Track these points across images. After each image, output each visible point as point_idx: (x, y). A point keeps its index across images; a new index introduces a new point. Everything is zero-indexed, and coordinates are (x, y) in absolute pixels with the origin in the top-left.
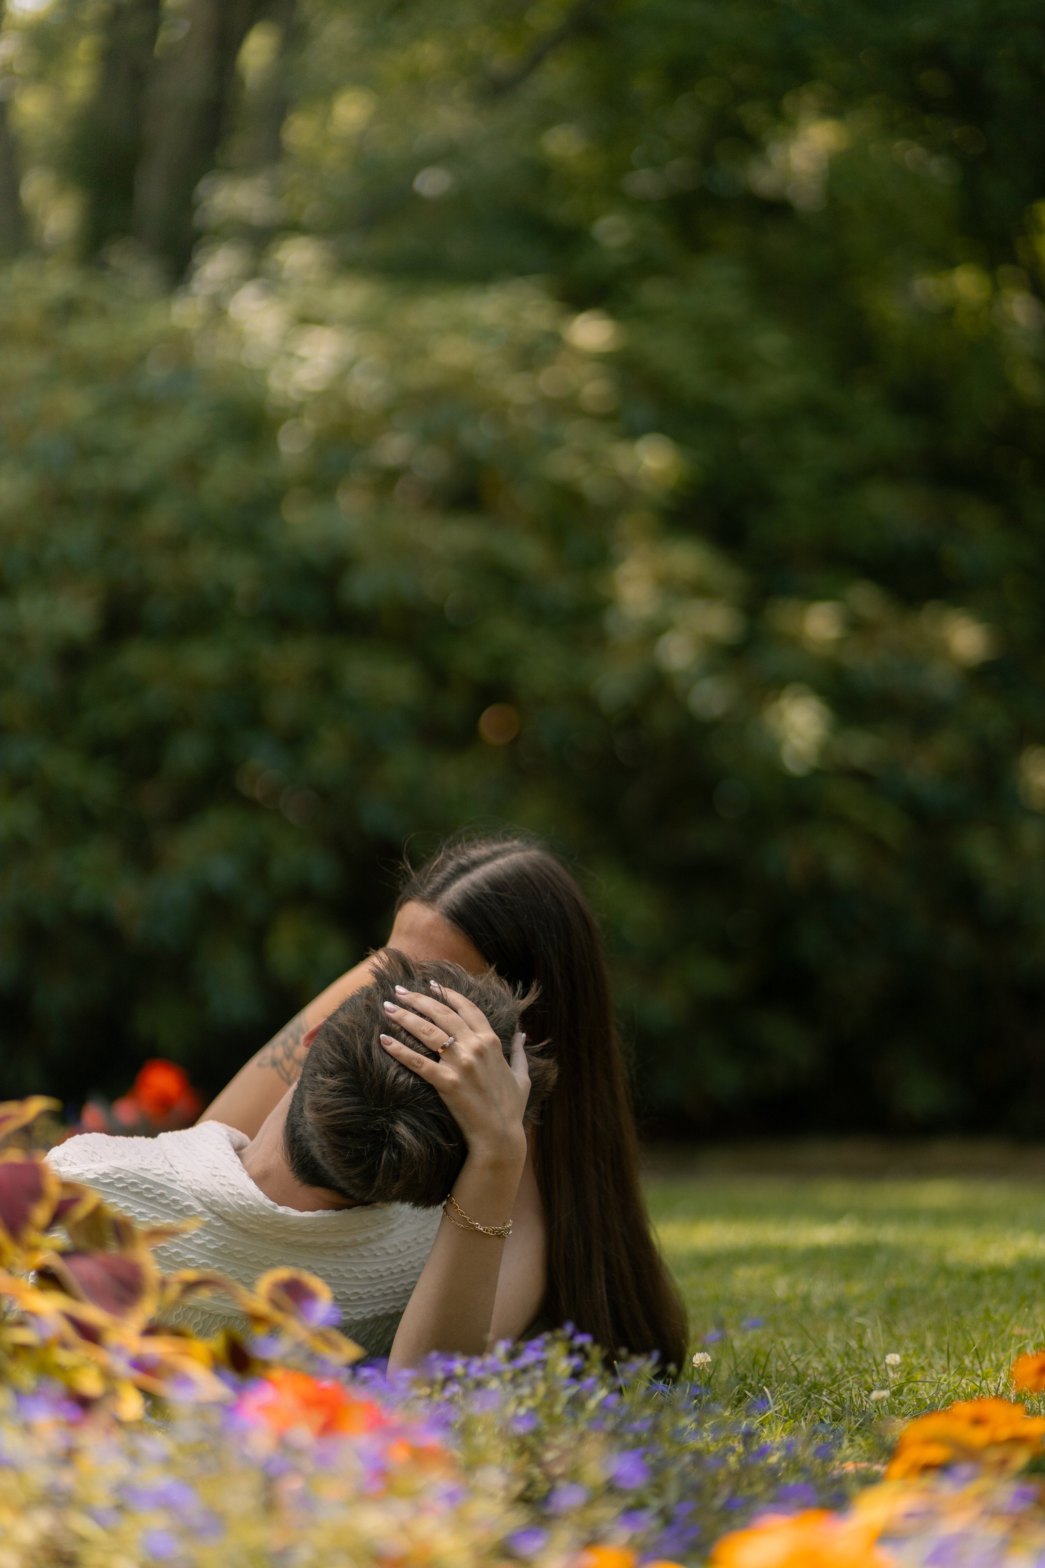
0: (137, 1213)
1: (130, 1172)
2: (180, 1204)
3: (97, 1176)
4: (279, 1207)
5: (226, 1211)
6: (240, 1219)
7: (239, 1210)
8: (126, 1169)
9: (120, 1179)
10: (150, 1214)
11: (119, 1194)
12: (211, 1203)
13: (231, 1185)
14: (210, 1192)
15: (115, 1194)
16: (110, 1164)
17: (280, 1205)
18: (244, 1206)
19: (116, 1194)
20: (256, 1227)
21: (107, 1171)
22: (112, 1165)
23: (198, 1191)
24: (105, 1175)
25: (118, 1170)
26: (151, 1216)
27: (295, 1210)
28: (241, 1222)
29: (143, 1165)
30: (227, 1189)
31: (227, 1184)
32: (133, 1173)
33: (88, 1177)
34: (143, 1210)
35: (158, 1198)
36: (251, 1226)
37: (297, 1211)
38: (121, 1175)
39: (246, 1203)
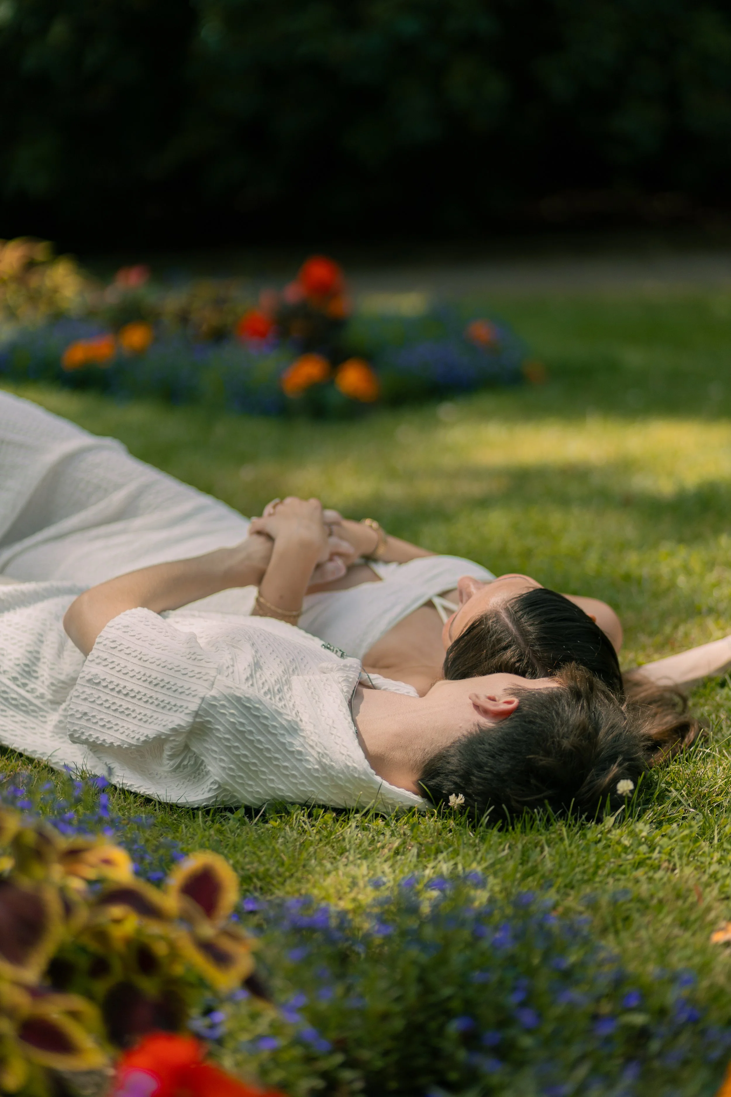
2: (293, 747)
3: (242, 696)
4: (376, 776)
5: (332, 765)
7: (343, 768)
9: (258, 709)
10: (265, 744)
13: (344, 746)
14: (325, 746)
15: (247, 717)
16: (256, 694)
18: (348, 766)
20: (351, 787)
21: (252, 698)
24: (249, 700)
25: (260, 702)
27: (389, 783)
28: (340, 778)
29: (277, 707)
30: (340, 749)
31: (341, 744)
33: (235, 693)
36: (348, 785)
38: (260, 707)
39: (352, 765)
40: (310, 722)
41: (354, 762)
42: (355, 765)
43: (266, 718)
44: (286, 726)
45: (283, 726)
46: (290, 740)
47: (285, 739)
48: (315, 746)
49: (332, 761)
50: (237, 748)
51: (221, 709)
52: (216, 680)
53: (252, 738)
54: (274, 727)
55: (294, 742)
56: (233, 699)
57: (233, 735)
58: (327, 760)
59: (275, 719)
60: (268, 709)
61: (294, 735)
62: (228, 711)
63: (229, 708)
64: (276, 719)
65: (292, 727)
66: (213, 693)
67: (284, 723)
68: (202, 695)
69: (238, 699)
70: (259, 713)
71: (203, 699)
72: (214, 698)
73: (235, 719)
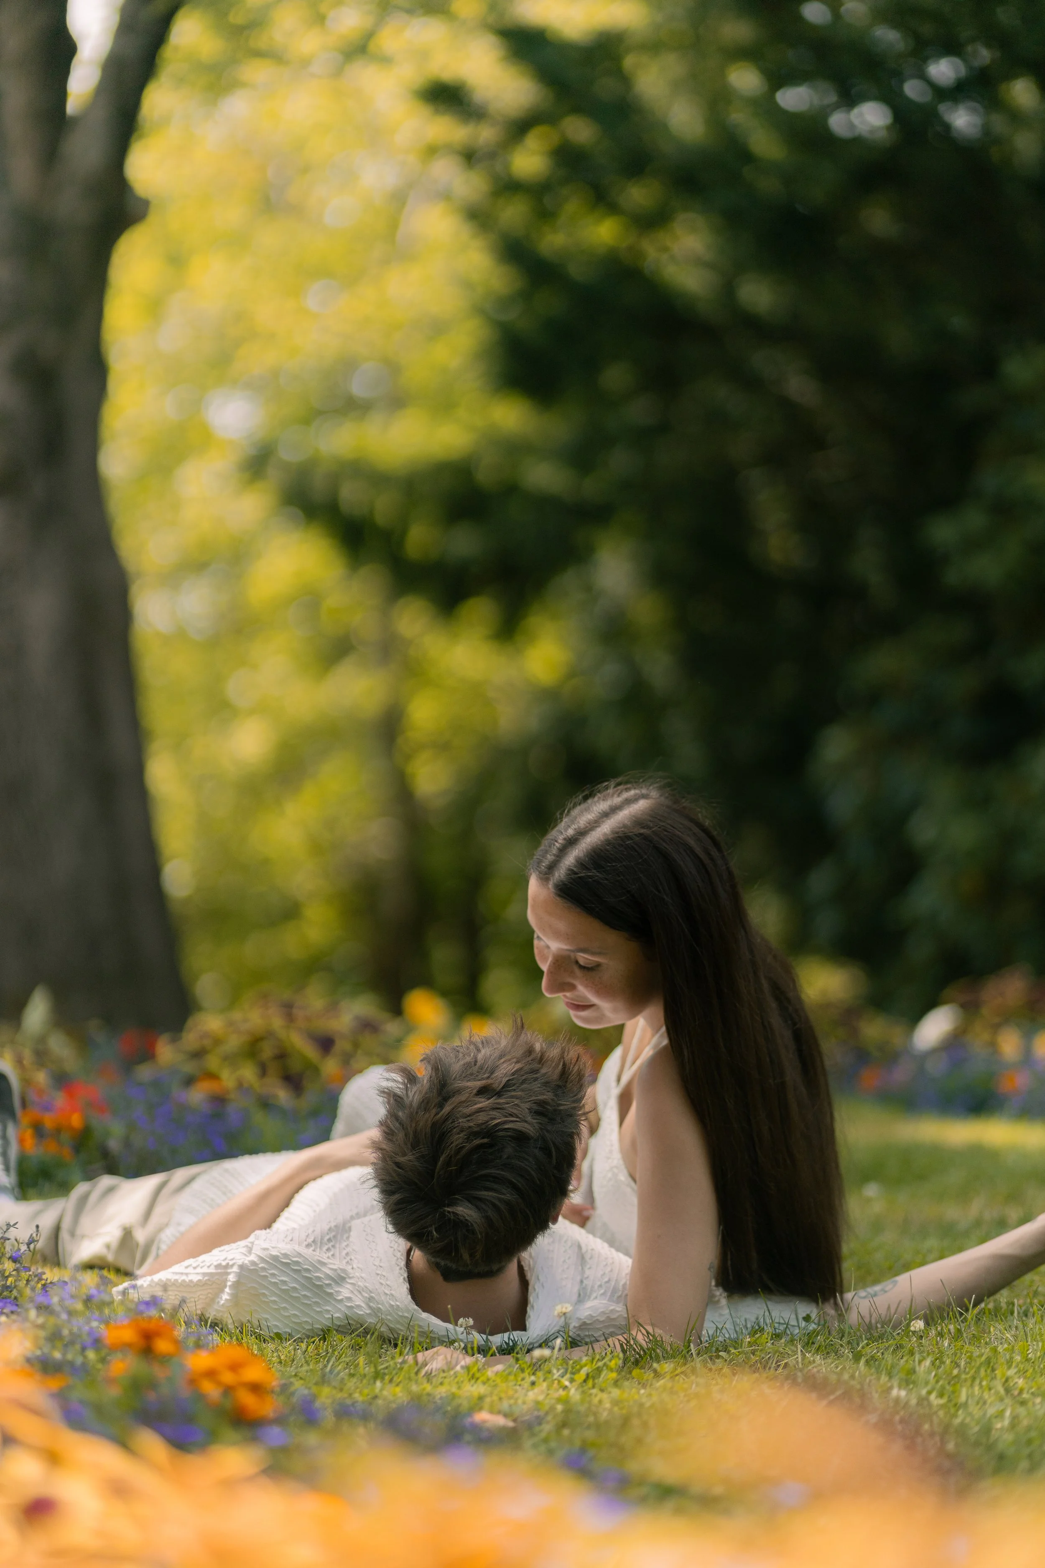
0: (302, 1295)
1: (308, 1260)
3: (279, 1254)
4: (423, 1313)
5: (379, 1308)
6: (389, 1317)
7: (389, 1309)
8: (305, 1256)
9: (297, 1263)
10: (313, 1298)
11: (292, 1275)
12: (369, 1299)
13: (388, 1285)
14: (370, 1289)
16: (294, 1248)
17: (424, 1311)
18: (393, 1306)
19: (289, 1274)
21: (289, 1253)
22: (296, 1250)
23: (361, 1287)
24: (286, 1255)
25: (300, 1255)
26: (313, 1300)
27: (436, 1319)
29: (322, 1258)
30: (384, 1289)
31: (385, 1284)
32: (311, 1262)
33: (271, 1253)
34: (308, 1294)
35: (324, 1286)
37: (438, 1320)
38: (299, 1260)
39: (395, 1304)
40: (358, 1268)
41: (396, 1300)
42: (398, 1303)
43: (307, 1270)
44: (331, 1274)
45: (329, 1277)
46: (337, 1289)
47: (332, 1288)
48: (361, 1291)
49: (378, 1303)
50: (285, 1309)
51: (262, 1272)
52: (254, 1246)
53: (297, 1295)
54: (319, 1278)
55: (341, 1290)
56: (270, 1259)
57: (279, 1296)
58: (374, 1304)
59: (318, 1270)
60: (309, 1261)
61: (343, 1285)
62: (268, 1273)
63: (269, 1270)
64: (320, 1269)
65: (339, 1275)
66: (253, 1257)
67: (328, 1273)
68: (240, 1263)
69: (275, 1258)
70: (300, 1266)
71: (241, 1267)
72: (253, 1263)
73: (276, 1279)
